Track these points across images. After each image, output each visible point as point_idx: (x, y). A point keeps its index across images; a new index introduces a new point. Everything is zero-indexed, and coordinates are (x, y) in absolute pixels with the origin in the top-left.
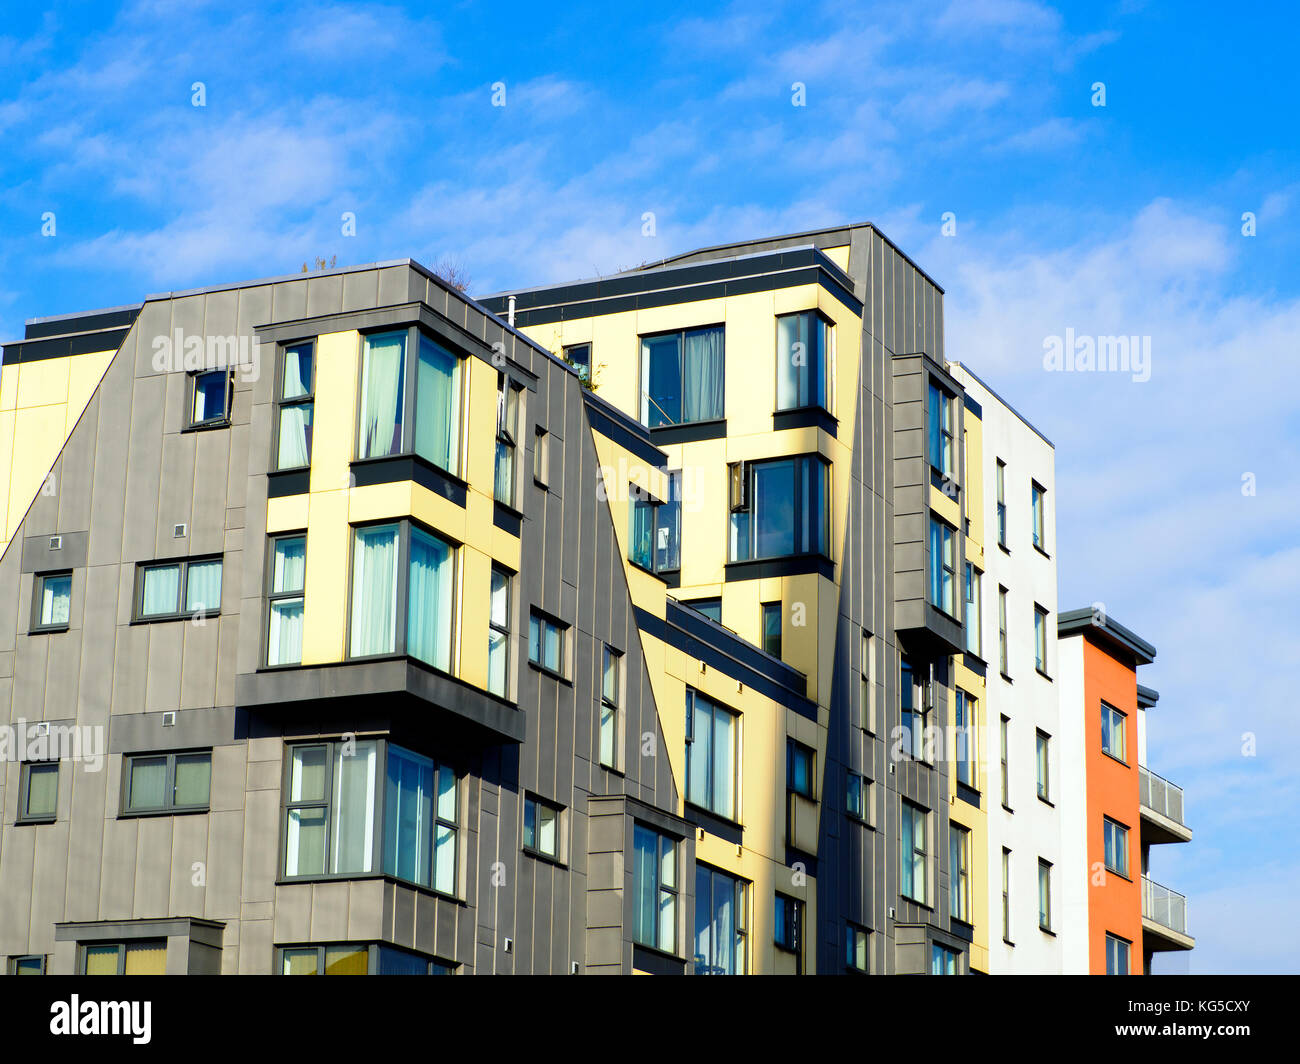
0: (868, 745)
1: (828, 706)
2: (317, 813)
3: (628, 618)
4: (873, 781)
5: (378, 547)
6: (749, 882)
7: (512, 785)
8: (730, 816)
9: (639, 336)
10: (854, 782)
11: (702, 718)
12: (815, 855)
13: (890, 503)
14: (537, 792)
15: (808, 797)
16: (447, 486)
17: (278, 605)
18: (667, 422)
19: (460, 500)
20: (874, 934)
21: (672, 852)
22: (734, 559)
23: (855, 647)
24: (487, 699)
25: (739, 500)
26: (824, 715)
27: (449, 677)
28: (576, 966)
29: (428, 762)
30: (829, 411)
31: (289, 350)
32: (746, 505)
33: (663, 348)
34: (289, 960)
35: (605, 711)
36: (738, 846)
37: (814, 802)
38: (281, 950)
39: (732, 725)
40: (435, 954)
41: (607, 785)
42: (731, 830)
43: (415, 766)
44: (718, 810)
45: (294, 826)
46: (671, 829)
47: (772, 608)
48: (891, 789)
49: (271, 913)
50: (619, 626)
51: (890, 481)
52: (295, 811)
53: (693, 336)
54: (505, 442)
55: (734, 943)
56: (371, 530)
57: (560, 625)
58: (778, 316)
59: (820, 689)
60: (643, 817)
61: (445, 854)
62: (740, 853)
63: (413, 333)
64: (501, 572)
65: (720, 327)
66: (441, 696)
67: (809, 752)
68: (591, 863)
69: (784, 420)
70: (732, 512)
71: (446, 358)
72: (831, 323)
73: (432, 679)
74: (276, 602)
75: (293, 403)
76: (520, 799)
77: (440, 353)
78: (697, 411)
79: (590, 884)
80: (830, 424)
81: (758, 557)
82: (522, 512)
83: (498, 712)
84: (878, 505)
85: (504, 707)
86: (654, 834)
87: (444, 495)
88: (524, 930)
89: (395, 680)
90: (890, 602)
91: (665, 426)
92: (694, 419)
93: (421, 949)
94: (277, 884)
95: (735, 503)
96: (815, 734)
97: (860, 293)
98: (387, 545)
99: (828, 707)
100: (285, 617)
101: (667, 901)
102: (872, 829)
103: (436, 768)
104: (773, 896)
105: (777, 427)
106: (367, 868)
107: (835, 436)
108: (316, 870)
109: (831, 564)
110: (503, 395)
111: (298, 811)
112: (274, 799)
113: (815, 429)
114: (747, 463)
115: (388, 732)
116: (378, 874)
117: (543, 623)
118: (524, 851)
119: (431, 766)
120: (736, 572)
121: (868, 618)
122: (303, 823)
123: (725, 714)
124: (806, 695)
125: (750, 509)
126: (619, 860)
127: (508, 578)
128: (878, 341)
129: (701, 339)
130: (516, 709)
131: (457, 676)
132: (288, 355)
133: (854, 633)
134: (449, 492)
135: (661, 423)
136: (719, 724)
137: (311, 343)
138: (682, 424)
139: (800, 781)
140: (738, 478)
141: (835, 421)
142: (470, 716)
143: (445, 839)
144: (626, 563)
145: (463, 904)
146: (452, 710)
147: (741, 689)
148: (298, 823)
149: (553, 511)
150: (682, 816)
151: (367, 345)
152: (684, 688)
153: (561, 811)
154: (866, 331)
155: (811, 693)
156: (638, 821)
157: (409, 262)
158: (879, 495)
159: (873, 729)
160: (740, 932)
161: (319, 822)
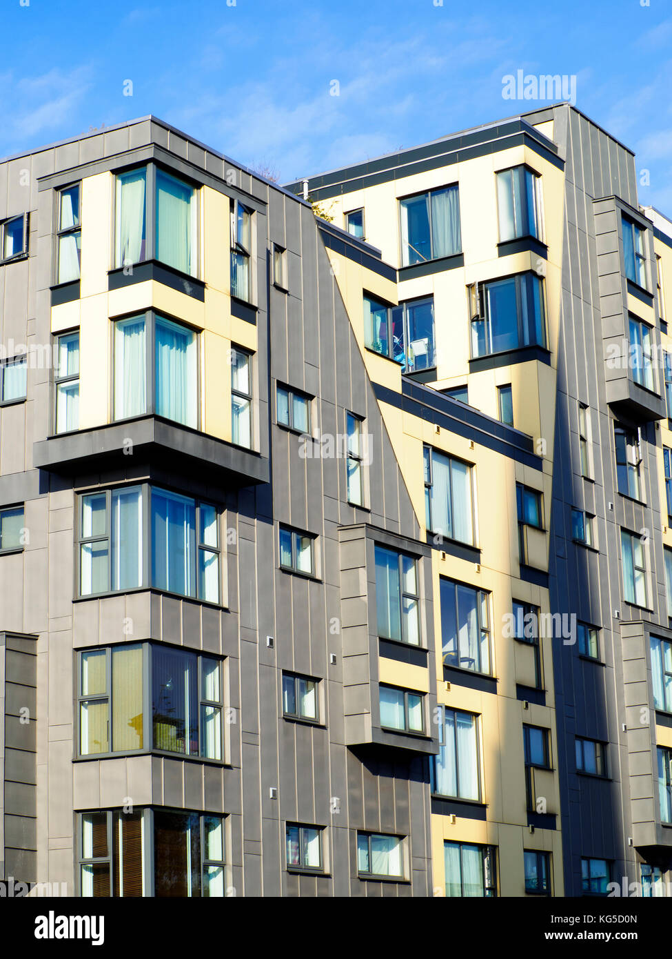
0: (589, 490)
1: (551, 458)
2: (104, 545)
3: (368, 392)
4: (595, 516)
5: (134, 335)
6: (489, 592)
7: (267, 517)
8: (470, 543)
9: (398, 199)
10: (579, 517)
11: (440, 468)
12: (546, 571)
13: (597, 308)
14: (290, 524)
15: (539, 528)
16: (186, 284)
17: (64, 388)
18: (421, 259)
19: (200, 296)
20: (602, 630)
21: (414, 568)
22: (476, 355)
23: (573, 416)
24: (232, 449)
25: (476, 311)
26: (548, 466)
27: (197, 433)
28: (334, 657)
29: (190, 501)
30: (541, 240)
31: (63, 193)
32: (483, 315)
33: (416, 205)
34: (86, 660)
35: (353, 463)
36: (476, 564)
37: (544, 531)
38: (79, 653)
39: (468, 474)
40: (202, 649)
41: (356, 517)
42: (471, 553)
43: (181, 505)
44: (458, 538)
45: (87, 557)
46: (410, 549)
47: (505, 388)
48: (610, 521)
49: (70, 626)
50: (359, 397)
51: (596, 292)
52: (87, 545)
53: (437, 194)
54: (240, 253)
55: (480, 640)
56: (126, 321)
57: (306, 397)
58: (497, 172)
59: (543, 447)
60: (383, 540)
61: (211, 572)
62: (479, 569)
63: (151, 168)
64: (242, 352)
65: (455, 186)
66: (190, 446)
67: (538, 494)
68: (342, 579)
69: (506, 248)
70: (473, 321)
71: (183, 189)
72: (538, 175)
73: (179, 432)
74: (63, 385)
75: (68, 233)
76: (275, 529)
77: (179, 186)
78: (442, 248)
79: (343, 593)
80: (541, 249)
81: (493, 352)
82: (257, 306)
83: (243, 459)
84: (587, 311)
85: (247, 455)
86: (395, 554)
87: (184, 291)
88: (284, 629)
89: (146, 434)
90: (602, 382)
91: (420, 263)
92: (441, 255)
93: (187, 645)
94: (74, 602)
95: (474, 314)
96: (541, 480)
97: (562, 154)
98: (140, 333)
99: (552, 460)
100: (70, 397)
101: (412, 606)
102: (596, 552)
103: (197, 505)
104: (511, 603)
105: (501, 254)
106: (140, 584)
107: (546, 258)
108: (104, 589)
109: (549, 353)
110: (234, 216)
111: (89, 545)
112: (69, 536)
113: (528, 252)
114: (480, 284)
115: (148, 477)
116: (147, 587)
117: (291, 395)
118: (281, 569)
119: (193, 504)
120: (477, 364)
121: (583, 394)
122: (95, 554)
123: (462, 466)
124: (533, 452)
125: (485, 318)
126: (363, 574)
127: (248, 357)
128: (579, 188)
129: (443, 196)
130: (260, 457)
131: (203, 431)
132: (64, 197)
133: (572, 405)
134: (188, 289)
135: (417, 261)
136: (455, 473)
137: (78, 186)
138: (432, 259)
139: (532, 516)
140: (475, 295)
141: (545, 247)
142: (216, 462)
143: (210, 562)
144: (363, 351)
145: (226, 610)
146: (200, 457)
147: (472, 445)
148: (90, 555)
149: (294, 310)
150: (425, 542)
151: (119, 182)
152: (421, 445)
153: (315, 539)
154: (568, 181)
155: (538, 451)
156: (377, 543)
157: (150, 118)
158: (587, 302)
159: (592, 477)
160: (483, 630)
161: (104, 553)
